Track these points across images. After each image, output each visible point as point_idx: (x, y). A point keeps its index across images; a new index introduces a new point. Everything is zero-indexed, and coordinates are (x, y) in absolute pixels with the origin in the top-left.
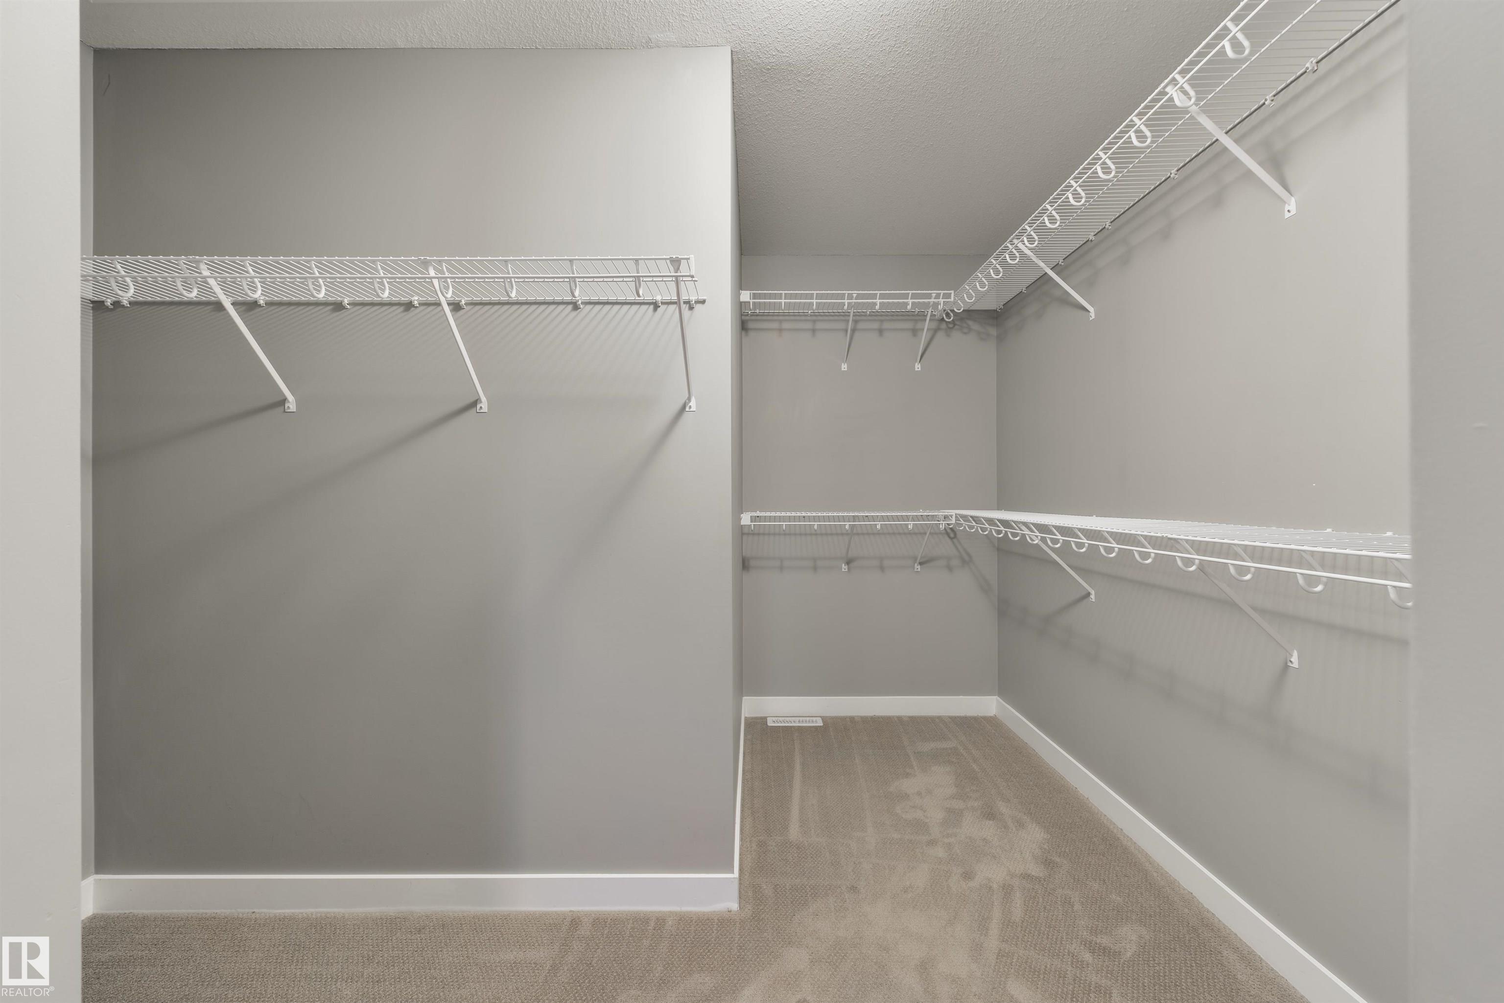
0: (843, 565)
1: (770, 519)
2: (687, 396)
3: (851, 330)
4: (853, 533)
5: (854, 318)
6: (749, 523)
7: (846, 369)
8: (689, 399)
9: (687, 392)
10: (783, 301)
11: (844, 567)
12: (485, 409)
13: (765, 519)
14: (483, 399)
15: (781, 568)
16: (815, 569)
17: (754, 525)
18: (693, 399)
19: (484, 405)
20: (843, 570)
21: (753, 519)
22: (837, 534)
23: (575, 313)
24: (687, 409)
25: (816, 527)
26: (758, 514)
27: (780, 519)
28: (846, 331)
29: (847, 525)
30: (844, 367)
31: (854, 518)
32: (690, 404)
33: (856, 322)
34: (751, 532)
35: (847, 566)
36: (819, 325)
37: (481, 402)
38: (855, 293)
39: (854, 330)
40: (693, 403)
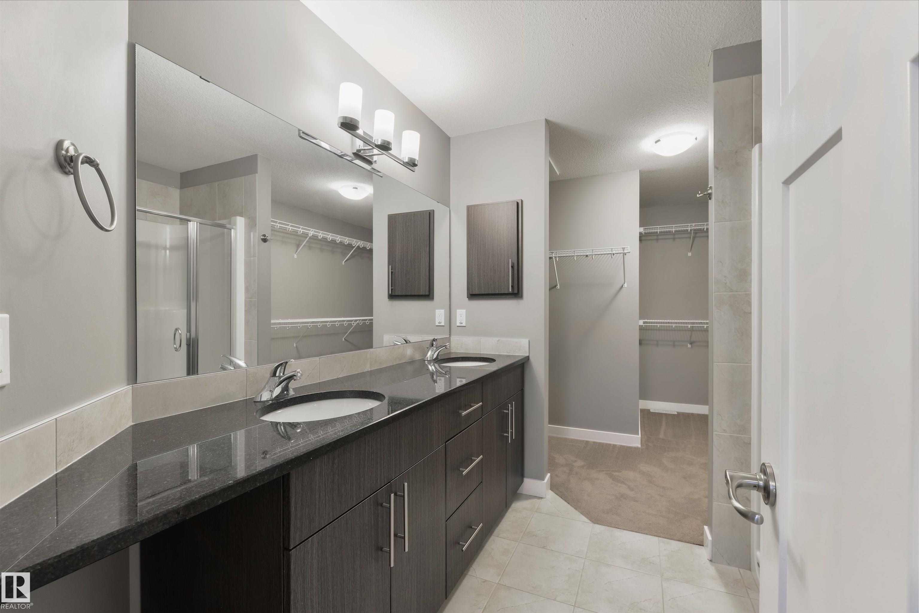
0: (689, 344)
1: (652, 323)
2: (623, 282)
3: (693, 237)
4: (692, 330)
5: (695, 232)
6: (642, 324)
7: (690, 255)
8: (624, 283)
9: (623, 280)
10: (659, 230)
11: (689, 346)
12: (559, 288)
13: (649, 323)
14: (558, 285)
15: (657, 345)
16: (674, 346)
17: (645, 325)
18: (626, 283)
19: (558, 287)
20: (689, 347)
21: (644, 323)
22: (683, 330)
23: (587, 258)
24: (624, 286)
25: (674, 327)
26: (646, 321)
27: (657, 323)
28: (690, 237)
29: (689, 326)
30: (690, 254)
31: (693, 323)
32: (625, 285)
33: (696, 233)
34: (643, 328)
35: (690, 345)
36: (676, 236)
37: (557, 286)
38: (694, 224)
39: (694, 238)
40: (626, 285)
